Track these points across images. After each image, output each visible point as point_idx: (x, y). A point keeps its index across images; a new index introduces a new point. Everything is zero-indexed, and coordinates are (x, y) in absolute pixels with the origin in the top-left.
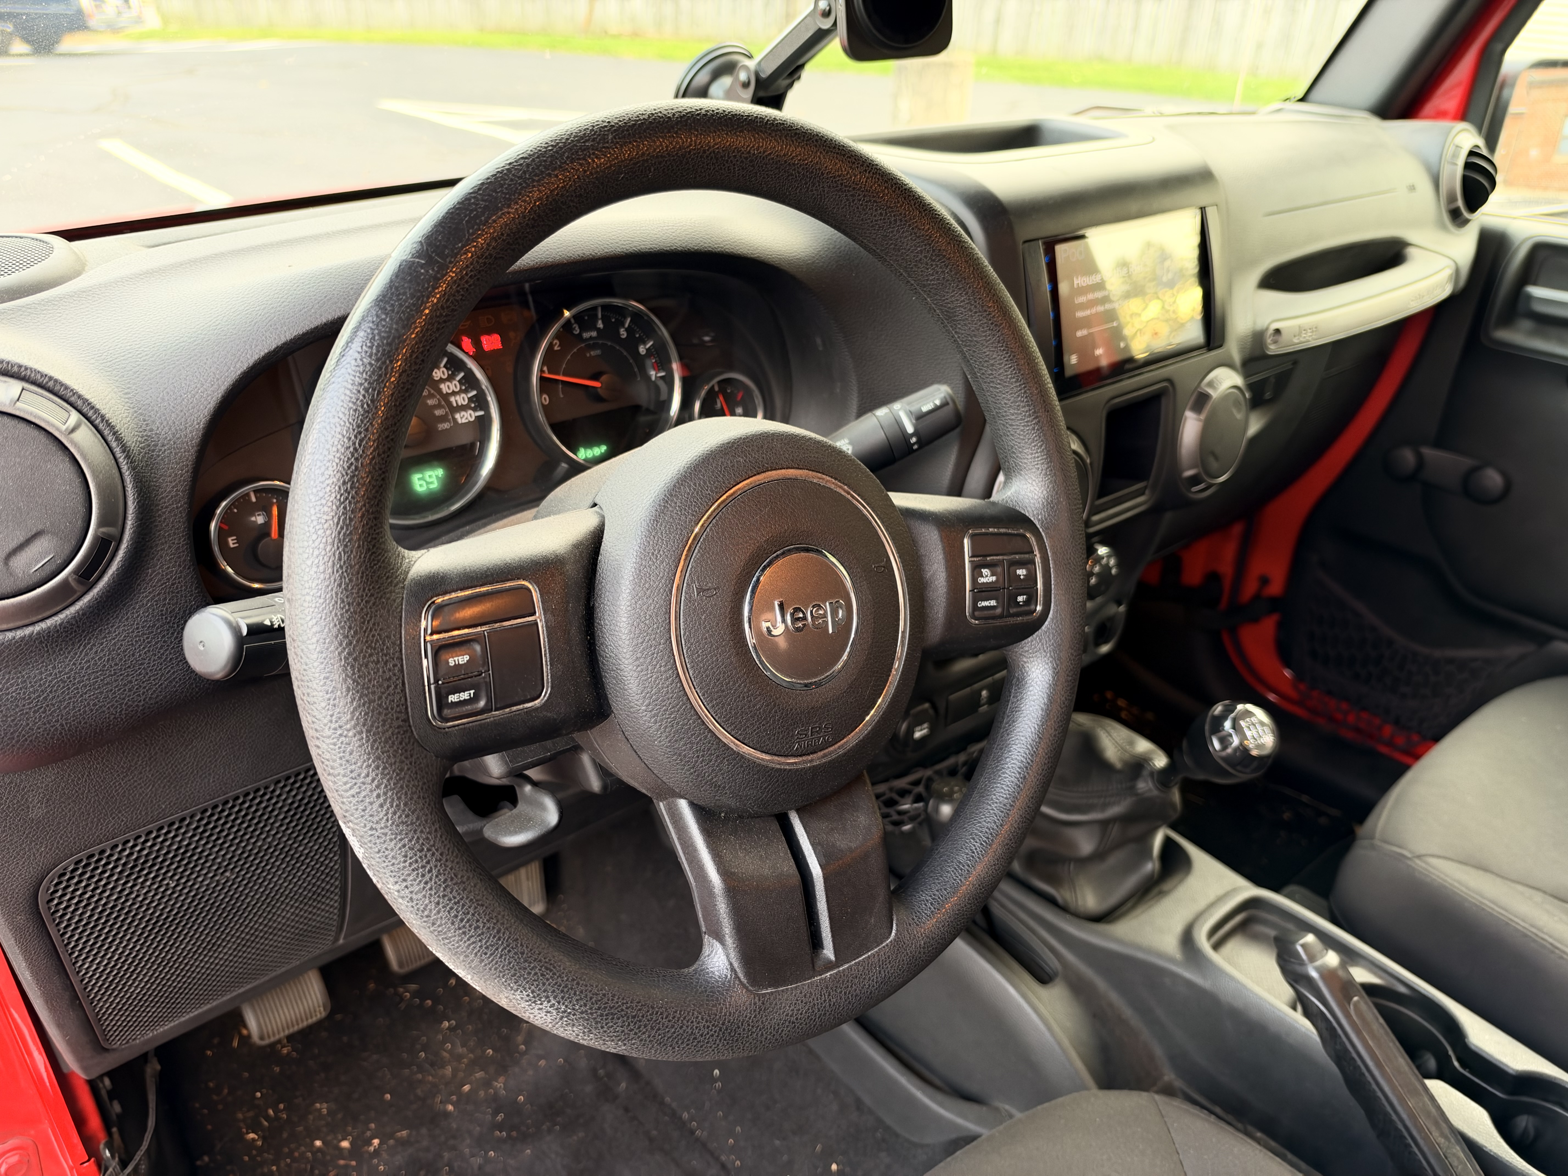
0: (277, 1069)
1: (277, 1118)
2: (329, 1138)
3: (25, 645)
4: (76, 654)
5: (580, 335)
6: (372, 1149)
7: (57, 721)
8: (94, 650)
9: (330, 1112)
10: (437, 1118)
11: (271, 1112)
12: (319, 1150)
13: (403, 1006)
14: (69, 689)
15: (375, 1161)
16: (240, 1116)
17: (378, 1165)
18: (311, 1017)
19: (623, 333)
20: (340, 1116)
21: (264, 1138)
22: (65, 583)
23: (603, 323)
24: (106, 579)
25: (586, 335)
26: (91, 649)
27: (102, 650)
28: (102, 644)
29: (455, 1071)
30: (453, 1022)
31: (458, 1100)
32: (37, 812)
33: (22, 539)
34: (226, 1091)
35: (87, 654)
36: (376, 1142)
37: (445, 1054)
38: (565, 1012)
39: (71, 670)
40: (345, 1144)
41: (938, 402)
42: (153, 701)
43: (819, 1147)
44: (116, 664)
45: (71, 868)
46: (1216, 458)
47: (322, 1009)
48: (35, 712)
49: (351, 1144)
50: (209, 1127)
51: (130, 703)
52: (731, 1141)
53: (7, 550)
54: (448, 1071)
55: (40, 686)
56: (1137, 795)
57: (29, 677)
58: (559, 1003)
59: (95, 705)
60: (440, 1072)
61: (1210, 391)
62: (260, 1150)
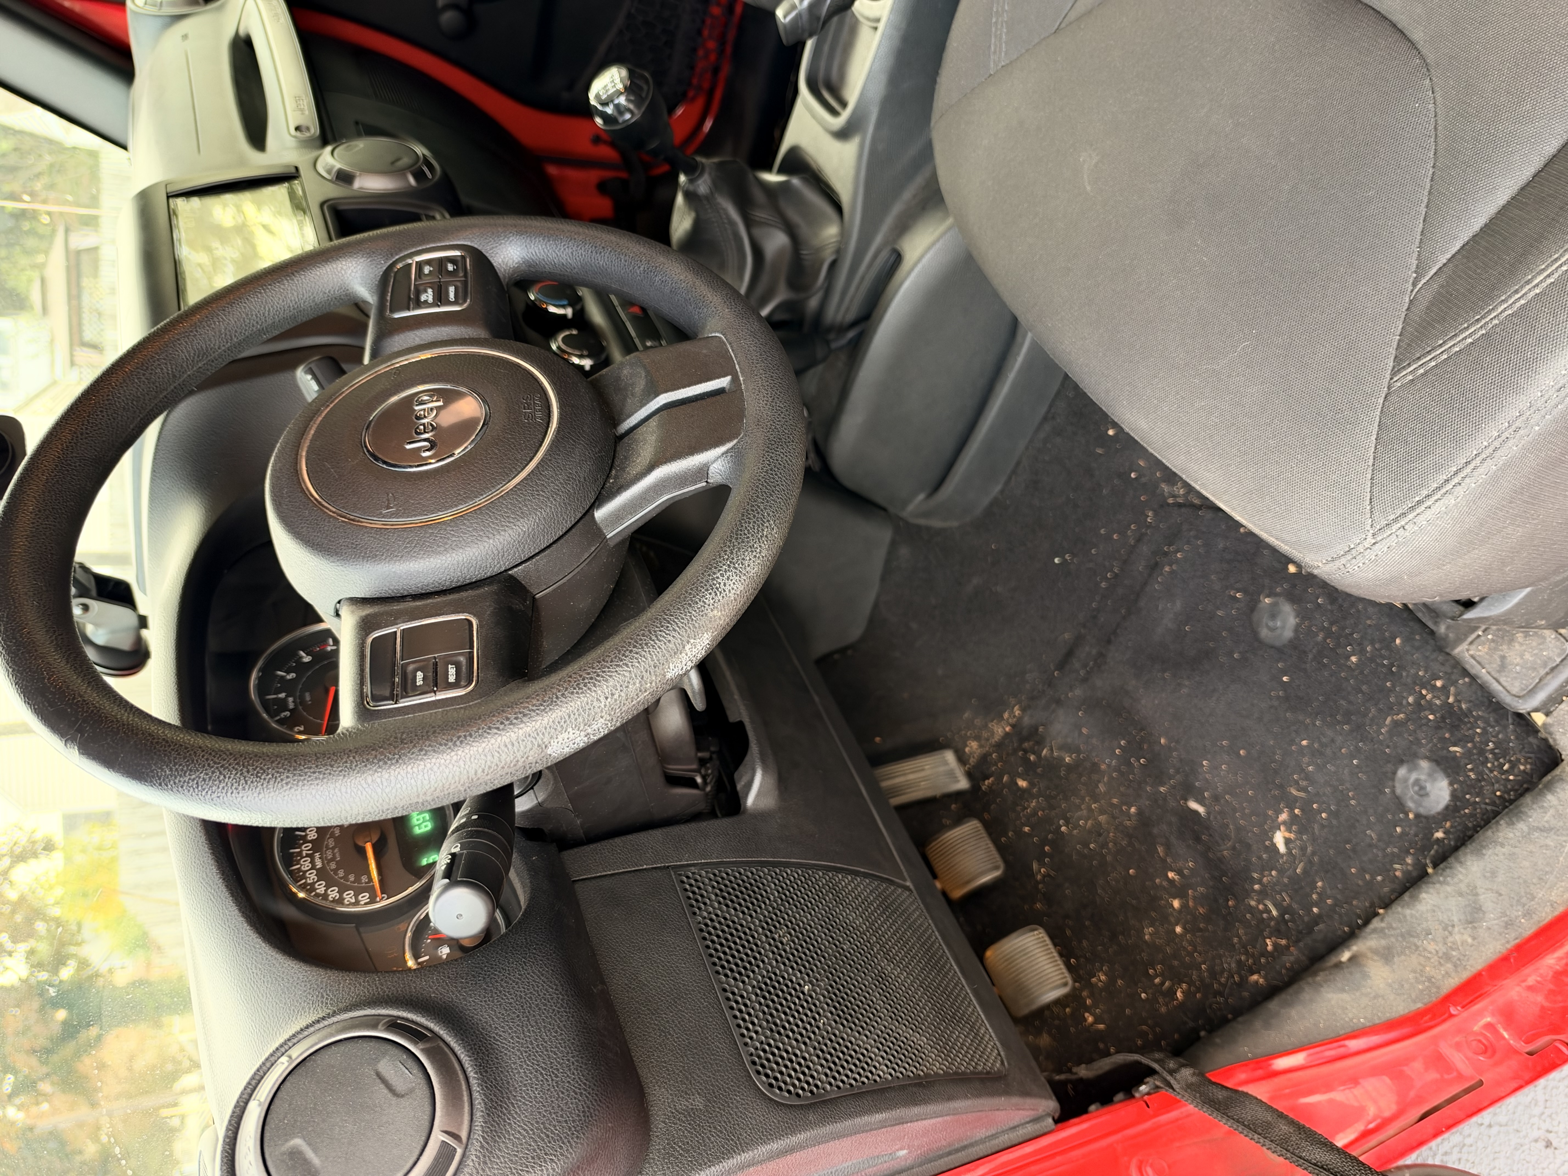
0: (1120, 982)
1: (1162, 975)
2: (1172, 920)
3: (486, 1083)
4: (503, 1047)
5: (290, 710)
6: (1176, 877)
7: (568, 1060)
8: (501, 1033)
9: (1152, 925)
10: (1144, 822)
11: (1157, 981)
12: (1184, 928)
13: (1052, 873)
14: (537, 1052)
15: (1186, 872)
16: (1163, 1010)
17: (1189, 868)
18: (1045, 941)
19: (292, 675)
20: (1153, 914)
21: (1181, 982)
22: (427, 1052)
23: (280, 693)
24: (431, 1025)
25: (291, 706)
26: (500, 1036)
27: (503, 1027)
28: (496, 1028)
29: (1102, 812)
30: (1061, 822)
31: (1126, 804)
32: (698, 1102)
33: (382, 1086)
34: (1144, 1027)
35: (505, 1039)
36: (1171, 875)
37: (1090, 822)
38: (729, 566)
39: (519, 1050)
40: (1176, 904)
41: (309, 377)
42: (560, 988)
43: (1099, 451)
44: (518, 1016)
45: (764, 1078)
46: (398, 160)
47: (1036, 932)
48: (557, 1076)
49: (1175, 898)
50: (1176, 1036)
51: (559, 1005)
52: (1115, 536)
53: (389, 1095)
54: (1102, 818)
55: (531, 1073)
56: (712, 193)
57: (521, 1082)
58: (719, 571)
59: (556, 1032)
60: (1105, 826)
61: (335, 170)
62: (1190, 983)
